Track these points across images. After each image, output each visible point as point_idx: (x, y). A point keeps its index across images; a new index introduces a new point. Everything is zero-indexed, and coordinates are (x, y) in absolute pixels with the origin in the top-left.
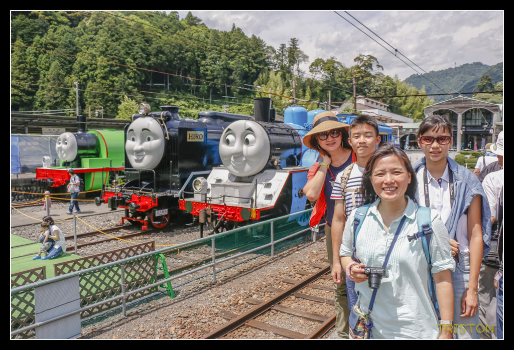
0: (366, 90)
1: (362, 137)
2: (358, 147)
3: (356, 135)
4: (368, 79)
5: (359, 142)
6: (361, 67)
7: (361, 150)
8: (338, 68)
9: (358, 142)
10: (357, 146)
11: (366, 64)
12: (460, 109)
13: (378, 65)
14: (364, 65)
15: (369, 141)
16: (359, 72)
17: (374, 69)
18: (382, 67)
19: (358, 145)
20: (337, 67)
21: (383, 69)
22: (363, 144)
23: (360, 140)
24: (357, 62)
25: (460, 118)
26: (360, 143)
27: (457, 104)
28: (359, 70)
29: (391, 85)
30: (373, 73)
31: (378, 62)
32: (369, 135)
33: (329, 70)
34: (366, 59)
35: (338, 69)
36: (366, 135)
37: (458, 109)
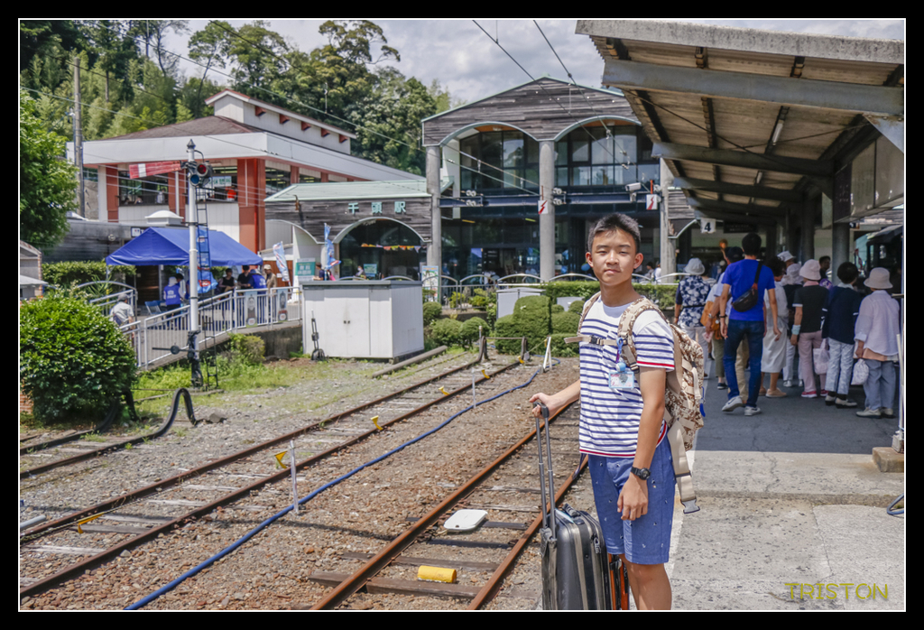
0: (354, 113)
1: (612, 253)
2: (605, 271)
3: (603, 250)
4: (359, 82)
5: (608, 261)
6: (339, 50)
7: (609, 275)
8: (275, 50)
9: (605, 262)
10: (602, 269)
11: (354, 42)
12: (545, 125)
13: (384, 48)
14: (346, 46)
15: (624, 260)
16: (332, 63)
17: (374, 60)
18: (396, 52)
19: (605, 266)
20: (271, 47)
21: (398, 59)
22: (614, 266)
23: (609, 258)
24: (326, 35)
25: (546, 155)
26: (609, 264)
27: (535, 103)
28: (333, 58)
29: (420, 100)
30: (372, 68)
31: (384, 39)
32: (624, 250)
33: (246, 52)
34: (353, 28)
35: (273, 55)
36: (619, 249)
37: (538, 123)
